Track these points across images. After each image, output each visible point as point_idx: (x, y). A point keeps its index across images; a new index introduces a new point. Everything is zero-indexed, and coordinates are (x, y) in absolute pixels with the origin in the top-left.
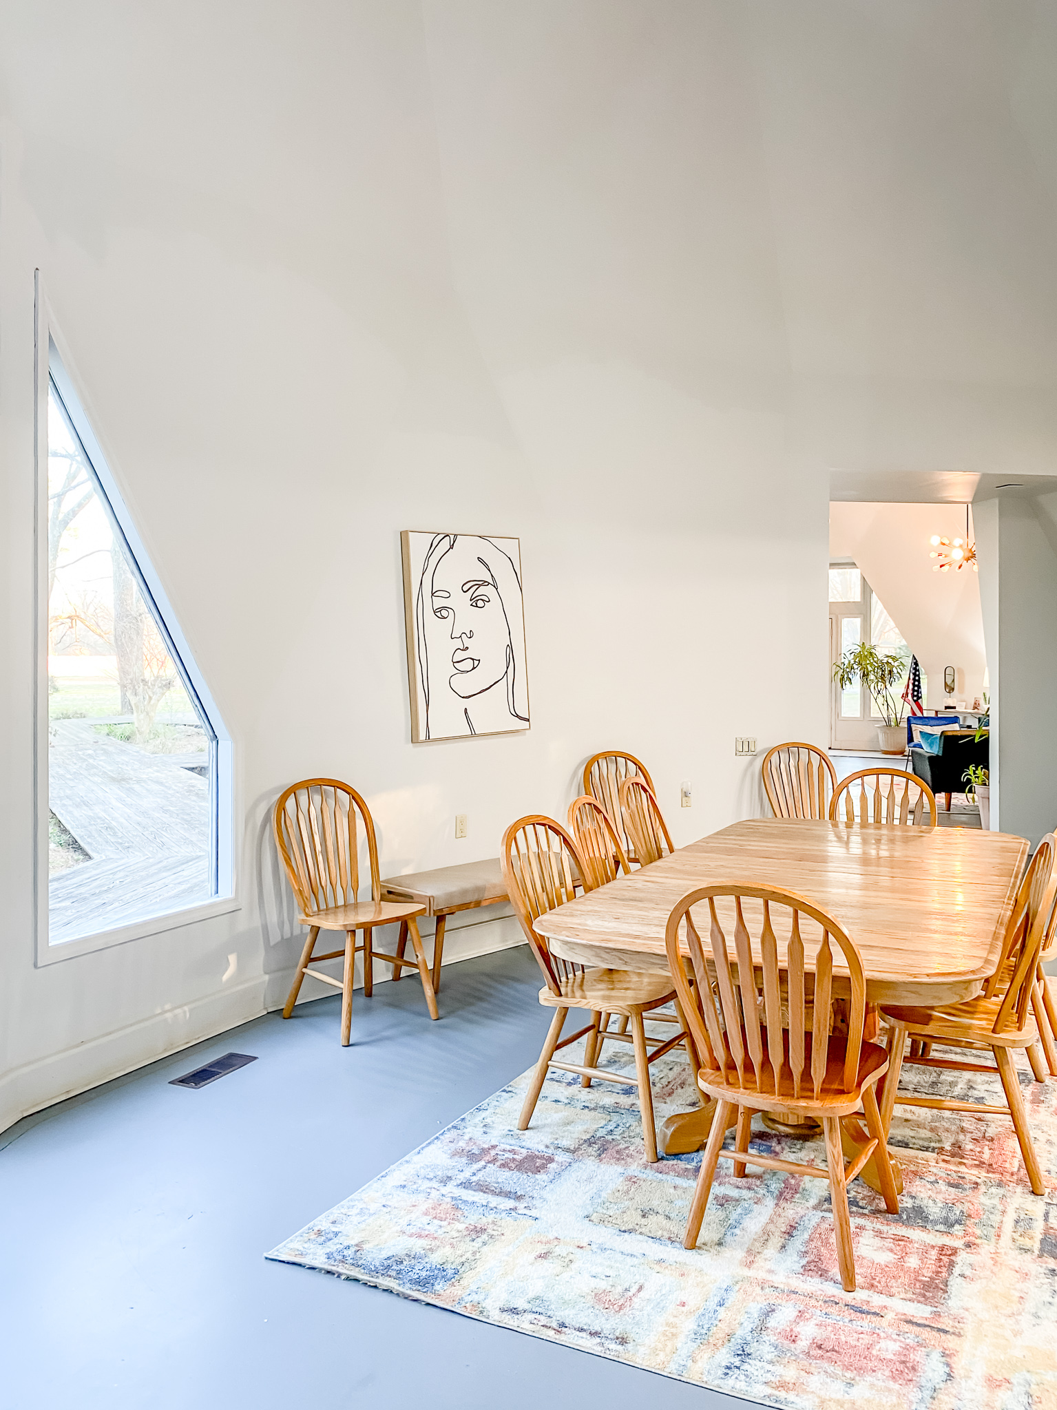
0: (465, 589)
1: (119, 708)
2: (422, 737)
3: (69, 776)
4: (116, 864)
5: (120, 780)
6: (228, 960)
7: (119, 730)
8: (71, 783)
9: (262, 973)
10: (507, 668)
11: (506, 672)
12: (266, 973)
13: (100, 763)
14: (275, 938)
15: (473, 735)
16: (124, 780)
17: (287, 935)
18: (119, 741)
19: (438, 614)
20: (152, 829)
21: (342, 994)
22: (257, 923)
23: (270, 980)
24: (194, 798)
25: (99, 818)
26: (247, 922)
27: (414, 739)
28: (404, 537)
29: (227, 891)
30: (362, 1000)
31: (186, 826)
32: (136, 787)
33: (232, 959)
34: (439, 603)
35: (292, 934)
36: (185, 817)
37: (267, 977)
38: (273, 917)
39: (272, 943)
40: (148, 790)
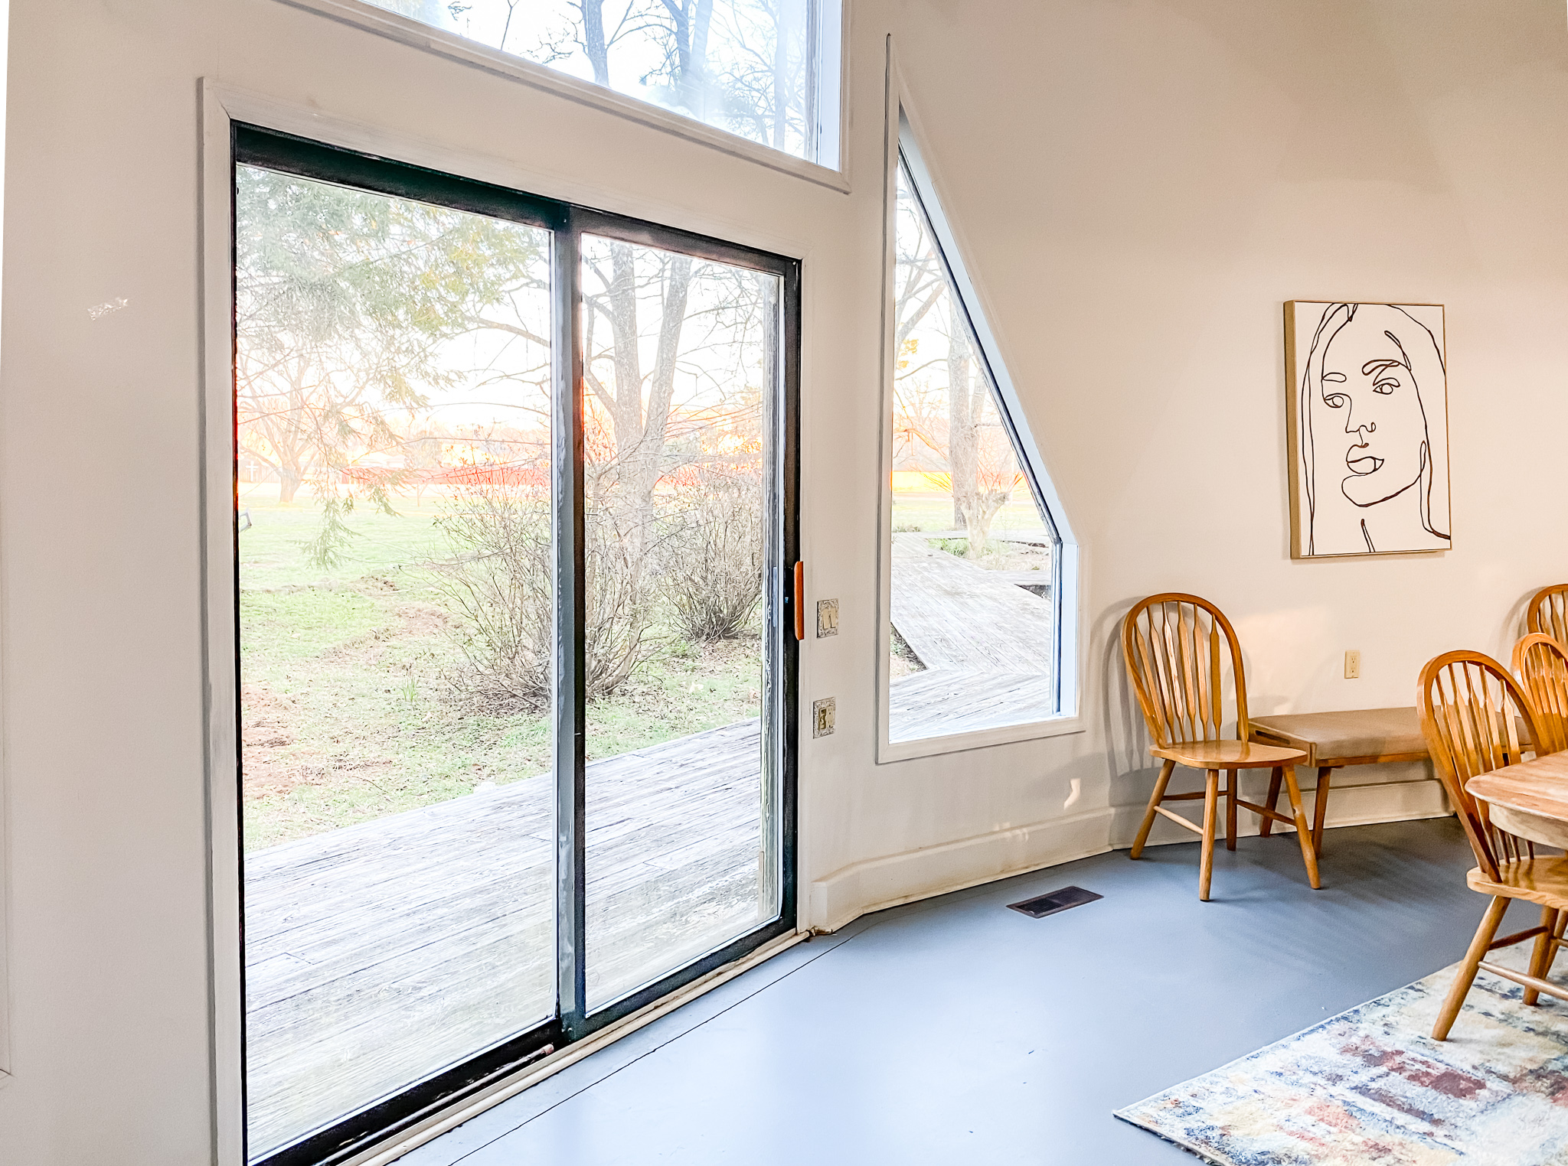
0: (1367, 370)
1: (953, 523)
2: (1305, 551)
3: (905, 587)
4: (950, 676)
5: (954, 593)
6: (1071, 786)
7: (953, 545)
8: (907, 594)
9: (1107, 803)
10: (1422, 471)
11: (1420, 476)
12: (1112, 805)
13: (934, 576)
14: (1123, 768)
15: (1372, 553)
16: (958, 594)
17: (1136, 766)
18: (953, 556)
19: (1330, 402)
20: (986, 645)
21: (1201, 842)
22: (1103, 748)
23: (1116, 814)
24: (1030, 617)
25: (933, 629)
26: (1091, 745)
27: (1294, 554)
28: (1288, 308)
29: (1070, 710)
30: (1223, 853)
31: (1021, 644)
32: (970, 601)
33: (1075, 784)
34: (1330, 388)
35: (1142, 766)
36: (1020, 635)
37: (1113, 811)
38: (1121, 746)
39: (1120, 773)
40: (982, 605)
